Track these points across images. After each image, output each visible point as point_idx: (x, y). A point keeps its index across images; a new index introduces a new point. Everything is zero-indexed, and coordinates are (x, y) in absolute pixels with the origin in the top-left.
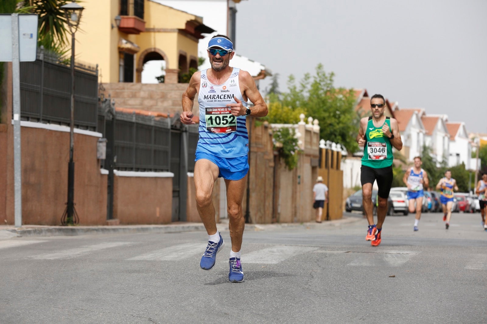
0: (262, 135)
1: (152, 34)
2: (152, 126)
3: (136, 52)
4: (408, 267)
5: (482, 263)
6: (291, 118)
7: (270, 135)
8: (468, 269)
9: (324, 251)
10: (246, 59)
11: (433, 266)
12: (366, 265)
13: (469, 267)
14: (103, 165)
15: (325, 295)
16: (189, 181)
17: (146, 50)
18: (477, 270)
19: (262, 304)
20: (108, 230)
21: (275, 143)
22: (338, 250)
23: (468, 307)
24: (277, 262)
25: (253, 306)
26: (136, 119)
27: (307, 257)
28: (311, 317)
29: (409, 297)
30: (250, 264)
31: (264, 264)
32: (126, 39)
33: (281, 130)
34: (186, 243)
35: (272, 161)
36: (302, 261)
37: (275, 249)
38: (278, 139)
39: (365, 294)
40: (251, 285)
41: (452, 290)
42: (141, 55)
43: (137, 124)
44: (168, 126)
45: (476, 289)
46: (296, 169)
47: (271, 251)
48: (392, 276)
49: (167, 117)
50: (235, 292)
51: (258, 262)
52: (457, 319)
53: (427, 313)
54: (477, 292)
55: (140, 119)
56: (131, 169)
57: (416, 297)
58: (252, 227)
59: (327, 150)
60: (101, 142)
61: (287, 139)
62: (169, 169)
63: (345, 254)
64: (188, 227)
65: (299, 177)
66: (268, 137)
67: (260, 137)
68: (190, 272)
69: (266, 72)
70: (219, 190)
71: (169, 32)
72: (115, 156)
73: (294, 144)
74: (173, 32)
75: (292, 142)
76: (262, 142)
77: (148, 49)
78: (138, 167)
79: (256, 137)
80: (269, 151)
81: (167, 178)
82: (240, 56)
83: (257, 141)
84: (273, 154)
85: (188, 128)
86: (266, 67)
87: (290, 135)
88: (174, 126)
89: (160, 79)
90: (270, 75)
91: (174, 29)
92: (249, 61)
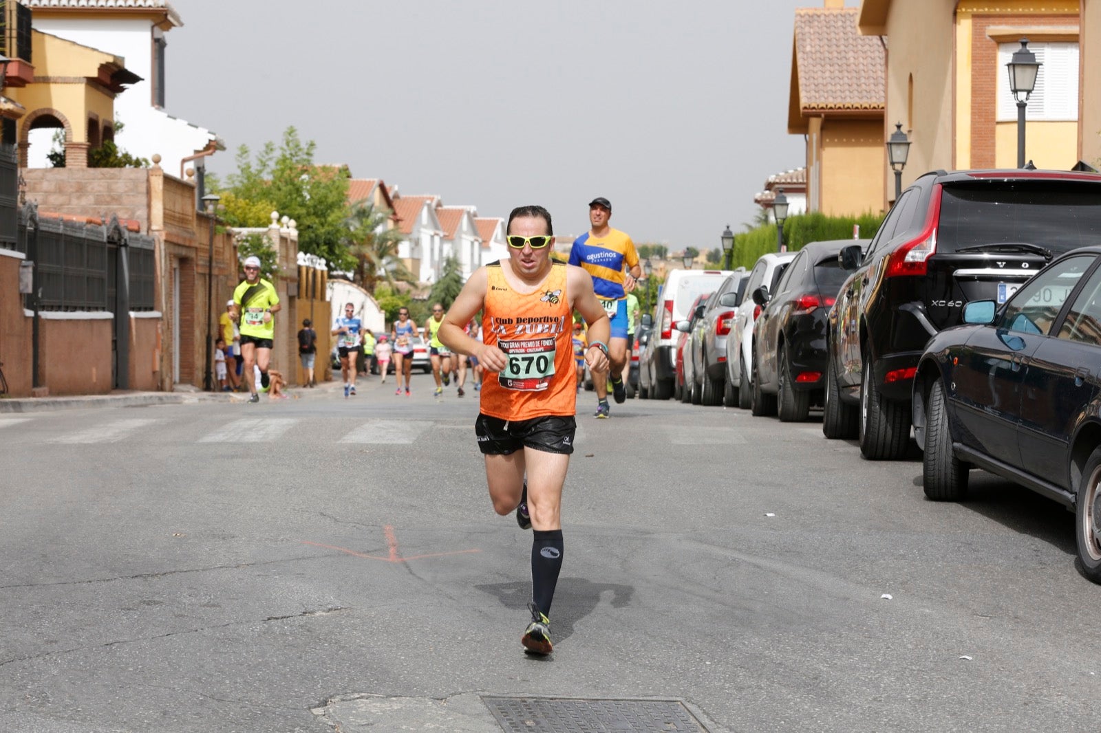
0: (224, 248)
1: (53, 86)
2: (84, 239)
3: (18, 116)
6: (250, 218)
7: (235, 247)
10: (186, 123)
13: (677, 442)
16: (133, 324)
17: (34, 113)
18: (690, 444)
20: (59, 403)
23: (716, 490)
26: (64, 229)
29: (633, 481)
32: (4, 96)
33: (249, 238)
38: (245, 253)
41: (682, 471)
42: (26, 120)
43: (65, 235)
44: (103, 238)
45: (711, 468)
48: (588, 455)
49: (100, 225)
50: (400, 479)
53: (668, 499)
54: (715, 471)
55: (68, 229)
56: (59, 308)
57: (642, 480)
59: (308, 268)
60: (25, 267)
62: (106, 306)
66: (232, 249)
67: (221, 250)
69: (217, 144)
70: (171, 338)
71: (72, 83)
72: (39, 288)
73: (271, 261)
74: (79, 83)
75: (268, 258)
76: (223, 259)
77: (38, 110)
78: (67, 304)
79: (216, 251)
80: (233, 274)
81: (105, 320)
82: (175, 118)
83: (217, 257)
84: (239, 278)
85: (128, 241)
86: (217, 135)
87: (262, 247)
88: (111, 237)
89: (56, 160)
90: (223, 148)
91: (80, 78)
92: (189, 127)
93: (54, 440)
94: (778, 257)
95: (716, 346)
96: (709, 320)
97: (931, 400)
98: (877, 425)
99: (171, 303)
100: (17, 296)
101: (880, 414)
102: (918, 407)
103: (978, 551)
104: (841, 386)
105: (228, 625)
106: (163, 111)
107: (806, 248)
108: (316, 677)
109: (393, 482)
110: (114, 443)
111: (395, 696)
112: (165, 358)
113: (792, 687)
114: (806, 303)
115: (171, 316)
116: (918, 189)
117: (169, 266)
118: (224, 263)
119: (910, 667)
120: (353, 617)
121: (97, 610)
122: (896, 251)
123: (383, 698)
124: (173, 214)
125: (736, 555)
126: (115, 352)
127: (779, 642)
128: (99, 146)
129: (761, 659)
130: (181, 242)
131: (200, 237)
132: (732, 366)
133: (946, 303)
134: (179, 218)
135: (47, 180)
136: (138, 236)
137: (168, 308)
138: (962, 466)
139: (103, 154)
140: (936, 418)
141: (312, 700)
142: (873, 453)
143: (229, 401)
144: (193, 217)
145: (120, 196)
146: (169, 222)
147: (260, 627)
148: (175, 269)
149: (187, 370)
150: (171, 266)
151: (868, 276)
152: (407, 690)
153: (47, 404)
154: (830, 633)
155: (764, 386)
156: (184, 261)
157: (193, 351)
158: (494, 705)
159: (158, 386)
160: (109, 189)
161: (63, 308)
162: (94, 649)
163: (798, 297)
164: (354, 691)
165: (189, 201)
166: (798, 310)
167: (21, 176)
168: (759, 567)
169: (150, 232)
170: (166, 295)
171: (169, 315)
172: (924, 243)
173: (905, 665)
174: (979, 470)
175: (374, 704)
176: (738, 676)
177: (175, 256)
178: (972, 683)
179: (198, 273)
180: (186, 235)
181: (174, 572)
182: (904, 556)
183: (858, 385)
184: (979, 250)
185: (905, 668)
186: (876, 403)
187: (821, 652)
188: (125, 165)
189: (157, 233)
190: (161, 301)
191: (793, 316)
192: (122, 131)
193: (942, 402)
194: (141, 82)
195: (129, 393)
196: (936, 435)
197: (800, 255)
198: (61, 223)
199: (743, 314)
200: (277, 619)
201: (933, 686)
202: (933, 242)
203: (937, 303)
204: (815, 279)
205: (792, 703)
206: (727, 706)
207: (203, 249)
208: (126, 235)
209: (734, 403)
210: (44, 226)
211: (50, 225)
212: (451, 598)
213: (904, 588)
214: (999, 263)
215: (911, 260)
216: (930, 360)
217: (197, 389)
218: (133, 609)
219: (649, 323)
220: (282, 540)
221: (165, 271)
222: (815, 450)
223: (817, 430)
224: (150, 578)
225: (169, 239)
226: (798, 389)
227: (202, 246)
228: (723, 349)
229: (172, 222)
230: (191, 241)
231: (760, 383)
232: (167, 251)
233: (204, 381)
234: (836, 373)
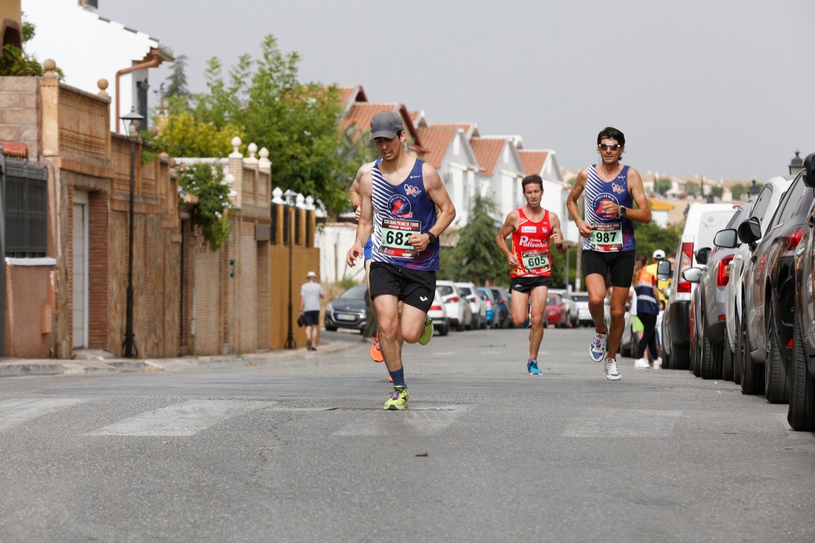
0: (156, 180)
4: (453, 435)
5: (596, 425)
6: (214, 146)
7: (173, 180)
8: (568, 436)
9: (286, 409)
10: (121, 26)
11: (501, 433)
12: (370, 434)
13: (571, 433)
15: (290, 496)
16: (8, 273)
18: (586, 438)
19: (165, 516)
21: (182, 196)
22: (313, 406)
23: (571, 511)
24: (194, 433)
25: (147, 522)
27: (253, 421)
28: (263, 539)
29: (455, 495)
30: (139, 437)
31: (167, 436)
33: (194, 169)
34: (5, 398)
35: (178, 231)
36: (244, 429)
37: (187, 407)
38: (188, 187)
39: (370, 492)
40: (143, 480)
41: (540, 479)
45: (585, 476)
46: (226, 247)
47: (179, 411)
48: (421, 454)
50: (110, 494)
51: (154, 434)
52: (549, 536)
53: (491, 524)
54: (588, 480)
57: (470, 495)
58: (138, 365)
61: (205, 187)
63: (328, 412)
64: (9, 367)
65: (232, 263)
66: (169, 183)
67: (153, 183)
68: (15, 458)
69: (161, 52)
70: (71, 291)
73: (221, 197)
75: (217, 193)
76: (156, 195)
79: (144, 184)
80: (171, 212)
82: (108, 21)
83: (146, 191)
84: (179, 217)
86: (160, 42)
87: (212, 180)
90: (170, 58)
92: (126, 31)
95: (716, 301)
96: (710, 266)
99: (71, 248)
106: (93, 12)
109: (96, 498)
112: (61, 316)
115: (71, 264)
117: (67, 200)
118: (157, 199)
124: (75, 135)
130: (85, 170)
131: (117, 165)
132: (729, 325)
134: (86, 141)
136: (23, 162)
137: (68, 254)
143: (144, 371)
144: (107, 140)
146: (69, 145)
148: (83, 205)
149: (98, 331)
150: (70, 201)
155: (753, 354)
156: (94, 195)
157: (106, 307)
159: (51, 352)
163: (791, 232)
165: (100, 121)
166: (790, 249)
169: (42, 158)
170: (61, 237)
171: (69, 263)
177: (77, 189)
179: (113, 210)
180: (95, 162)
189: (50, 159)
190: (54, 245)
199: (740, 256)
207: (125, 181)
219: (668, 272)
221: (62, 207)
225: (68, 167)
227: (123, 177)
228: (722, 304)
229: (75, 146)
230: (101, 170)
231: (751, 350)
232: (65, 182)
233: (123, 346)
234: (802, 336)
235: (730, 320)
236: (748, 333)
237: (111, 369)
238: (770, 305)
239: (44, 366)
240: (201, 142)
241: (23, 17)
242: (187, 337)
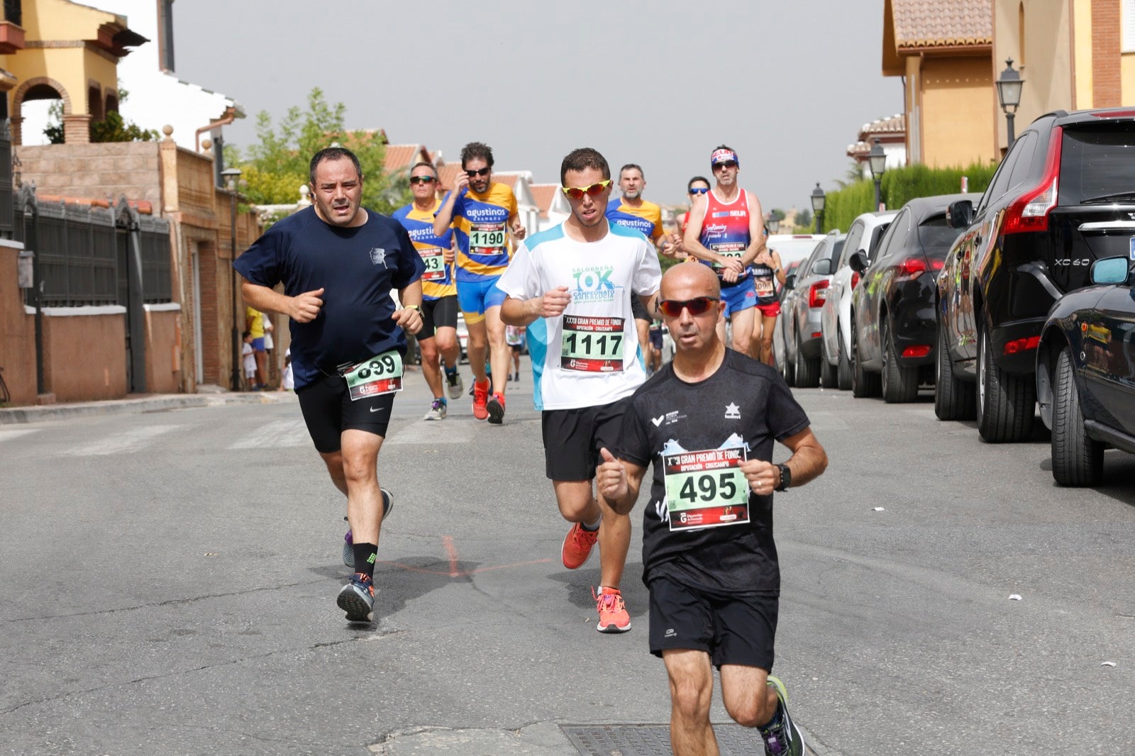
0: (247, 229)
1: (47, 52)
2: (90, 224)
3: (10, 87)
6: (277, 194)
10: (199, 88)
14: (26, 298)
16: (149, 318)
17: (27, 83)
20: (69, 411)
26: (67, 214)
42: (18, 91)
43: (69, 221)
44: (111, 222)
49: (107, 207)
55: (71, 213)
56: (64, 304)
58: (256, 397)
60: (23, 258)
62: (117, 299)
64: (172, 400)
66: (257, 230)
67: (245, 232)
69: (236, 111)
70: (192, 332)
71: (68, 47)
72: (40, 281)
74: (76, 47)
77: (31, 80)
78: (72, 299)
79: (240, 233)
81: (117, 315)
82: (187, 84)
83: (241, 239)
85: (139, 224)
86: (235, 101)
88: (120, 222)
89: (54, 135)
90: (242, 116)
91: (77, 41)
92: (203, 92)
93: (65, 452)
94: (876, 216)
95: (810, 319)
97: (1057, 372)
98: (997, 404)
99: (191, 294)
100: (17, 292)
101: (1000, 389)
102: (1043, 382)
103: (1118, 542)
104: (954, 359)
105: (271, 654)
106: (172, 76)
107: (908, 206)
108: (372, 709)
109: (450, 486)
110: (133, 454)
111: (462, 729)
112: (186, 356)
113: (911, 703)
114: (910, 267)
115: (191, 308)
116: (1035, 134)
119: (1045, 677)
120: (411, 640)
121: (121, 643)
122: (1012, 205)
123: (449, 730)
124: (189, 192)
125: (842, 555)
126: (129, 350)
127: (895, 652)
128: (101, 118)
129: (874, 673)
130: (199, 224)
131: (221, 217)
132: (829, 341)
133: (1071, 263)
134: (196, 197)
135: (45, 159)
136: (150, 218)
137: (188, 299)
138: (1096, 446)
139: (107, 127)
140: (1064, 392)
141: (369, 736)
142: (993, 435)
143: (260, 402)
144: (211, 194)
145: (128, 174)
146: (185, 201)
147: (307, 655)
148: (193, 255)
149: (211, 368)
150: (189, 252)
151: (980, 235)
152: (475, 720)
153: (55, 412)
154: (952, 640)
155: (866, 363)
156: (203, 245)
157: (217, 346)
158: (575, 735)
159: (179, 388)
160: (116, 166)
161: (68, 303)
162: (120, 687)
163: (901, 261)
164: (416, 724)
165: (206, 178)
166: (902, 276)
167: (15, 155)
168: (868, 568)
169: (164, 214)
170: (184, 284)
171: (189, 307)
172: (1044, 194)
173: (1040, 675)
174: (1116, 450)
175: (439, 738)
176: (850, 693)
177: (193, 240)
178: (1117, 692)
179: (219, 258)
180: (204, 215)
181: (208, 597)
182: (1033, 551)
183: (974, 358)
184: (1106, 201)
185: (1040, 678)
186: (995, 378)
187: (943, 662)
188: (133, 138)
189: (171, 215)
190: (178, 291)
191: (897, 283)
192: (127, 99)
193: (1071, 374)
194: (146, 44)
195: (146, 397)
196: (1065, 412)
197: (902, 213)
198: (63, 207)
199: (839, 282)
200: (325, 645)
201: (1073, 697)
202: (1054, 194)
203: (1061, 262)
204: (919, 240)
205: (912, 721)
206: (838, 727)
207: (225, 231)
208: (137, 218)
209: (832, 384)
210: (44, 211)
211: (51, 210)
212: (521, 615)
213: (1034, 587)
214: (1131, 214)
215: (1029, 214)
216: (1055, 327)
217: (224, 389)
218: (162, 640)
220: (328, 557)
221: (183, 257)
222: (927, 434)
223: (928, 412)
224: (180, 605)
225: (186, 221)
226: (904, 366)
227: (224, 228)
228: (817, 323)
229: (189, 201)
230: (210, 222)
231: (862, 360)
232: (184, 235)
233: (231, 380)
234: (948, 345)
235: (829, 336)
236: (858, 346)
237: (242, 401)
238: (885, 322)
239: (194, 400)
240: (264, 191)
241: (119, 83)
242: (275, 371)
